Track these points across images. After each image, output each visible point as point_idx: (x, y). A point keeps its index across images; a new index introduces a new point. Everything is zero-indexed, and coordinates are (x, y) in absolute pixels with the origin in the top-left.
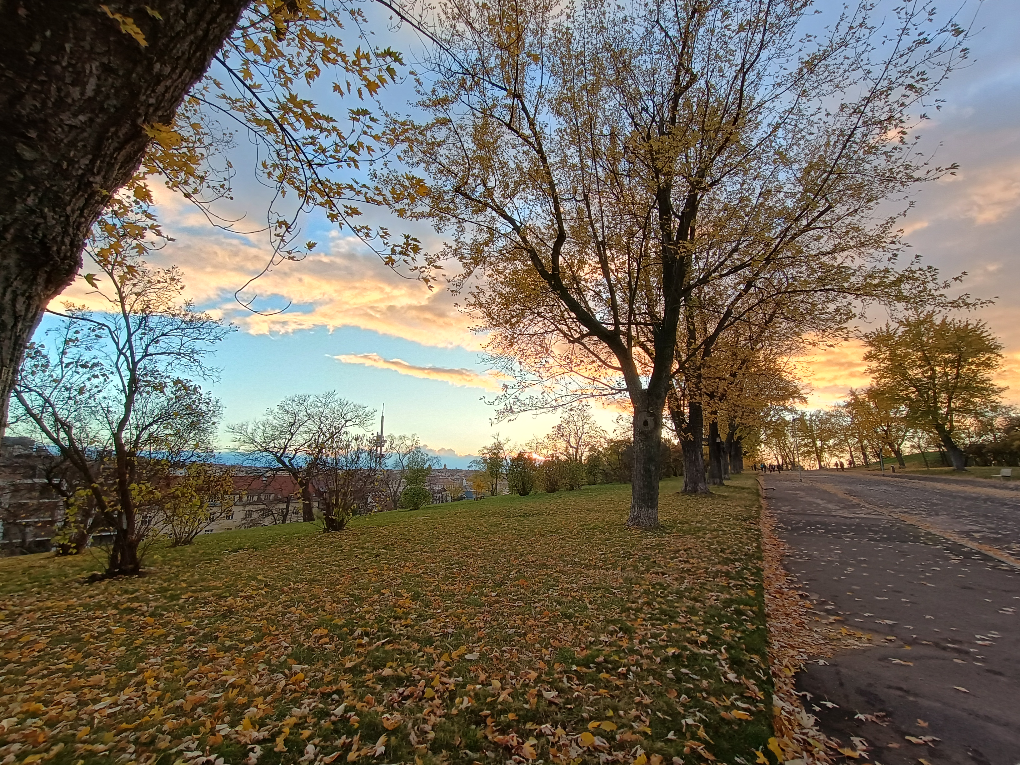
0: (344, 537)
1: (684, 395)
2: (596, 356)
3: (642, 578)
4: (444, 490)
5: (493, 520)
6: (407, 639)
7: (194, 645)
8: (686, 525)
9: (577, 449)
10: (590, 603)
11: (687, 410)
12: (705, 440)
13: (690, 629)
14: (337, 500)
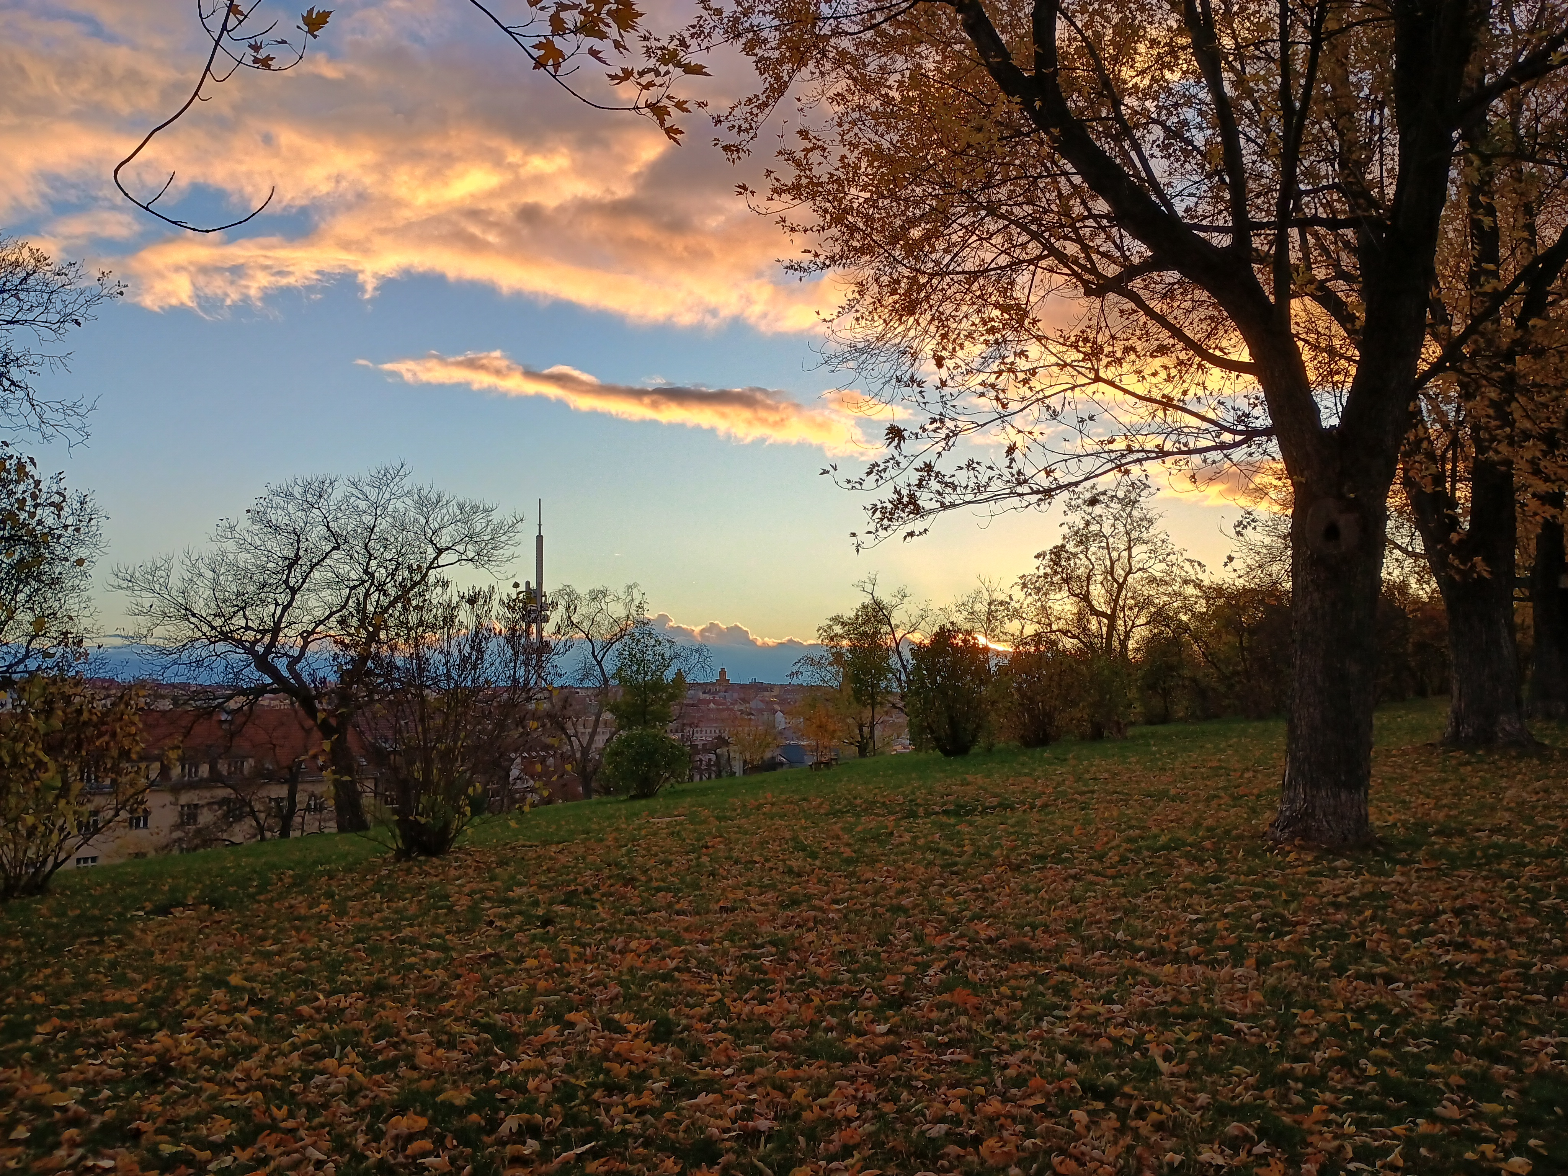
0: (453, 873)
1: (1455, 443)
2: (1177, 333)
3: (1323, 991)
4: (722, 741)
5: (867, 823)
6: (645, 1145)
7: (80, 1152)
8: (1458, 841)
9: (1112, 618)
10: (1167, 1057)
11: (1463, 492)
12: (1521, 583)
13: (1476, 1138)
14: (427, 771)
